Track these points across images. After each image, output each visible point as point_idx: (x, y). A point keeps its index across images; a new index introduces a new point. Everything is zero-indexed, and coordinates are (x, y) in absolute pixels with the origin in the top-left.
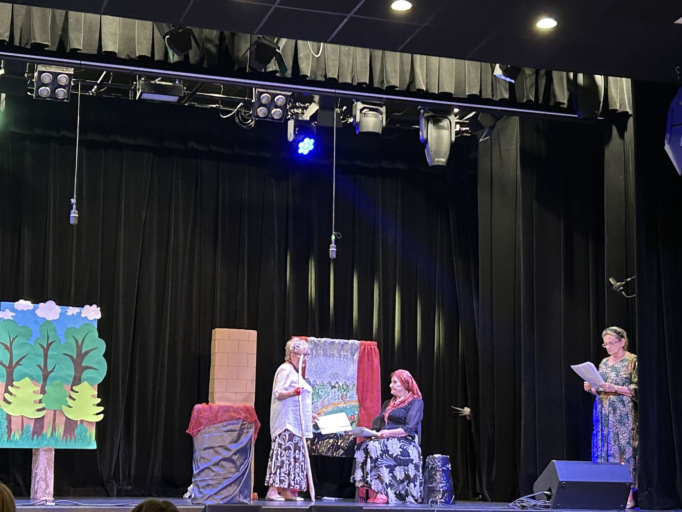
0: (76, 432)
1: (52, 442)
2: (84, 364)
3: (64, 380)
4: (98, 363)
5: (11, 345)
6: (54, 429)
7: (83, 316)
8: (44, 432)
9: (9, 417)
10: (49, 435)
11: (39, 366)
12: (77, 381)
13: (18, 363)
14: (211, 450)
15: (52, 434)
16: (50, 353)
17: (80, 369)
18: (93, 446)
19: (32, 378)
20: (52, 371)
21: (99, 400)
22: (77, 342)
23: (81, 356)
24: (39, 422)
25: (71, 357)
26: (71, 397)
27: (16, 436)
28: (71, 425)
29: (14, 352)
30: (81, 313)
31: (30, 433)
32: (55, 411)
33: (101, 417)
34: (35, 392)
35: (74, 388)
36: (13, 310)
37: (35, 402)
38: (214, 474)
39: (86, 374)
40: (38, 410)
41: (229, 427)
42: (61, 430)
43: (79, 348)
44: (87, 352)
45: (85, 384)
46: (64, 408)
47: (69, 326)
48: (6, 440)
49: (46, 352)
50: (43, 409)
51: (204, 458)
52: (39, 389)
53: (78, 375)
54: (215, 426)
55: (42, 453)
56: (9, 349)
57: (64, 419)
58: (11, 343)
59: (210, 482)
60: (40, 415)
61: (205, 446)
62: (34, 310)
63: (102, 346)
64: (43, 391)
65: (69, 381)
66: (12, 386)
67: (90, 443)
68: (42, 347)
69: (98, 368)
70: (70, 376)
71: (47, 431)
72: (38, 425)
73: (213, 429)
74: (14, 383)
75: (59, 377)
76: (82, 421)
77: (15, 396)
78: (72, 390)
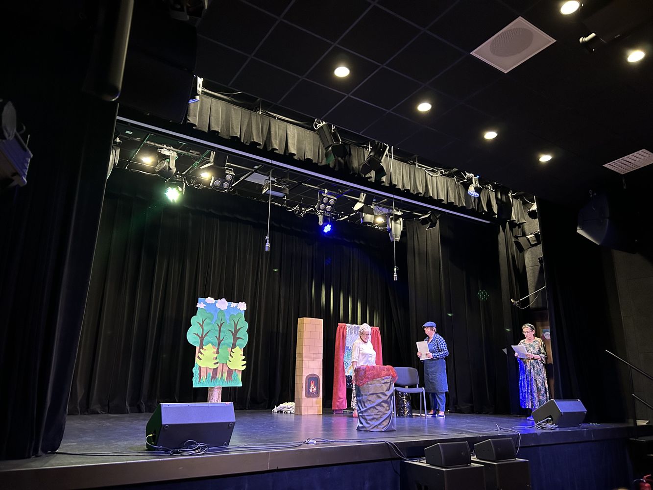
0: (232, 377)
1: (221, 383)
2: (237, 336)
3: (228, 345)
4: (244, 336)
5: (203, 324)
6: (222, 375)
7: (238, 308)
8: (217, 377)
9: (200, 367)
10: (219, 379)
11: (216, 337)
12: (234, 346)
13: (206, 335)
14: (375, 396)
15: (221, 378)
16: (222, 329)
17: (235, 339)
18: (240, 385)
19: (213, 344)
20: (222, 340)
21: (244, 357)
22: (234, 322)
23: (237, 331)
24: (215, 370)
25: (232, 332)
26: (231, 355)
27: (203, 379)
28: (230, 372)
29: (204, 328)
30: (237, 306)
31: (210, 378)
32: (223, 364)
33: (245, 367)
34: (214, 353)
35: (233, 350)
36: (205, 303)
37: (213, 359)
38: (377, 411)
39: (239, 342)
40: (215, 364)
41: (385, 381)
42: (225, 375)
43: (236, 327)
44: (239, 329)
45: (237, 348)
46: (228, 362)
47: (232, 313)
48: (198, 382)
49: (220, 328)
50: (217, 363)
51: (370, 401)
52: (216, 350)
53: (235, 342)
54: (377, 379)
55: (216, 390)
56: (202, 327)
57: (227, 368)
58: (203, 322)
59: (375, 417)
60: (215, 367)
61: (371, 393)
62: (215, 303)
63: (246, 325)
64: (218, 352)
65: (230, 346)
66: (203, 349)
67: (238, 383)
68: (218, 325)
69: (244, 339)
70: (231, 343)
71: (219, 376)
72: (214, 373)
73: (375, 382)
74: (204, 347)
75: (226, 343)
76: (235, 370)
77: (204, 355)
78: (231, 351)
